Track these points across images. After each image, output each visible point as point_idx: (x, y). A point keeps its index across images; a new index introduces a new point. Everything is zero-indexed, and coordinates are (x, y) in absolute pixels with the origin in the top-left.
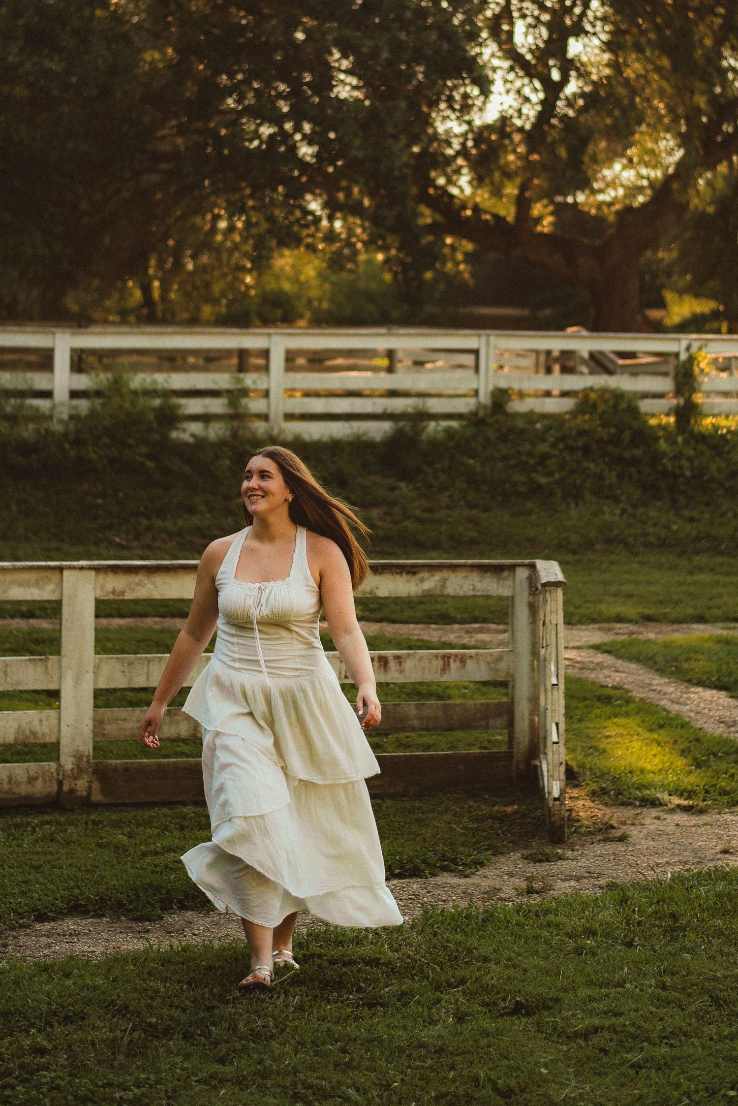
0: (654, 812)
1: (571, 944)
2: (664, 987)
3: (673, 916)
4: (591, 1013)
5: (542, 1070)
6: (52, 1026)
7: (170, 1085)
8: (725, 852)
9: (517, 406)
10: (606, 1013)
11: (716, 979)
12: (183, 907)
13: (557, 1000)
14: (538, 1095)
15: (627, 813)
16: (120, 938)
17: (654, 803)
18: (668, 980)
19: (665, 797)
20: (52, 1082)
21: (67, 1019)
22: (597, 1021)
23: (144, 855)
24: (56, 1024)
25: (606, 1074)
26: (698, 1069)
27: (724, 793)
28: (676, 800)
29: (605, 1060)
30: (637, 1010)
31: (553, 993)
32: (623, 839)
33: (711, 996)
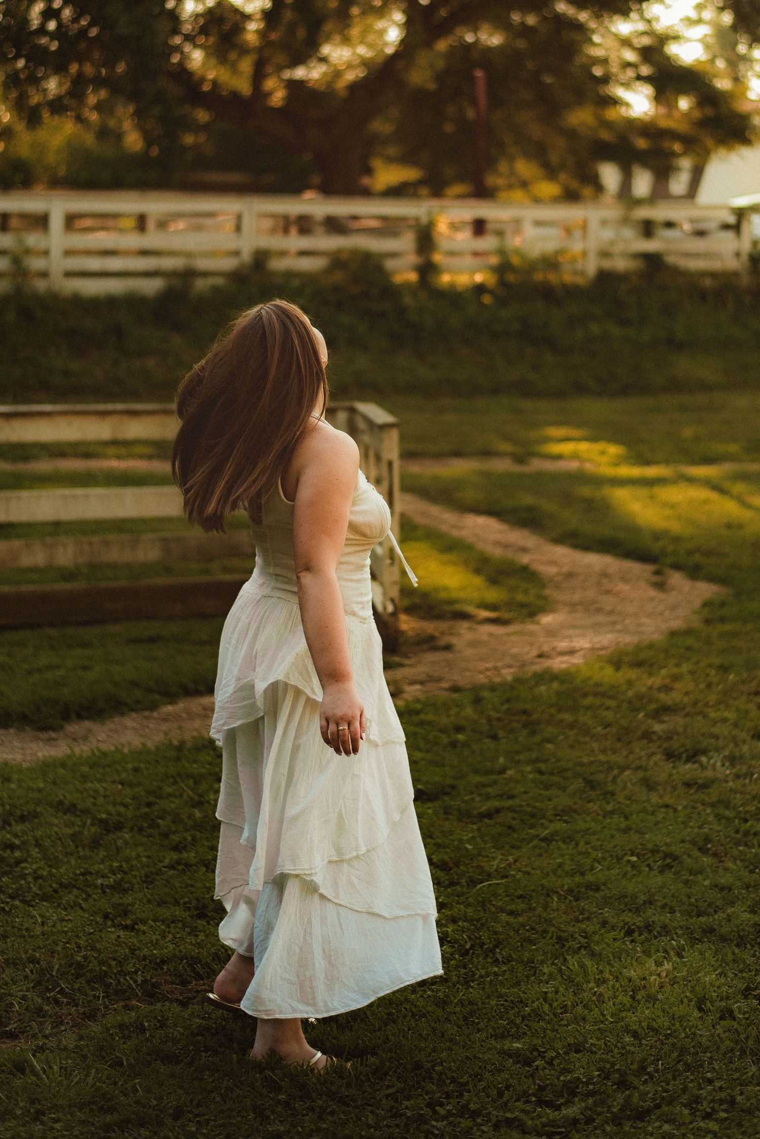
0: (465, 625)
1: (445, 740)
2: (541, 772)
3: (525, 712)
4: (488, 797)
5: (468, 846)
6: (10, 825)
7: (143, 872)
8: (540, 656)
9: (277, 265)
10: (501, 796)
11: (582, 765)
12: (80, 717)
13: (453, 787)
14: (472, 867)
15: (443, 625)
16: (34, 746)
17: (464, 616)
18: (542, 766)
19: (471, 609)
20: (35, 873)
21: (23, 819)
22: (498, 804)
23: (30, 673)
24: (13, 823)
25: (520, 847)
26: (598, 840)
27: (522, 605)
28: (485, 614)
29: (515, 836)
30: (526, 793)
31: (449, 781)
32: (448, 648)
33: (584, 779)
